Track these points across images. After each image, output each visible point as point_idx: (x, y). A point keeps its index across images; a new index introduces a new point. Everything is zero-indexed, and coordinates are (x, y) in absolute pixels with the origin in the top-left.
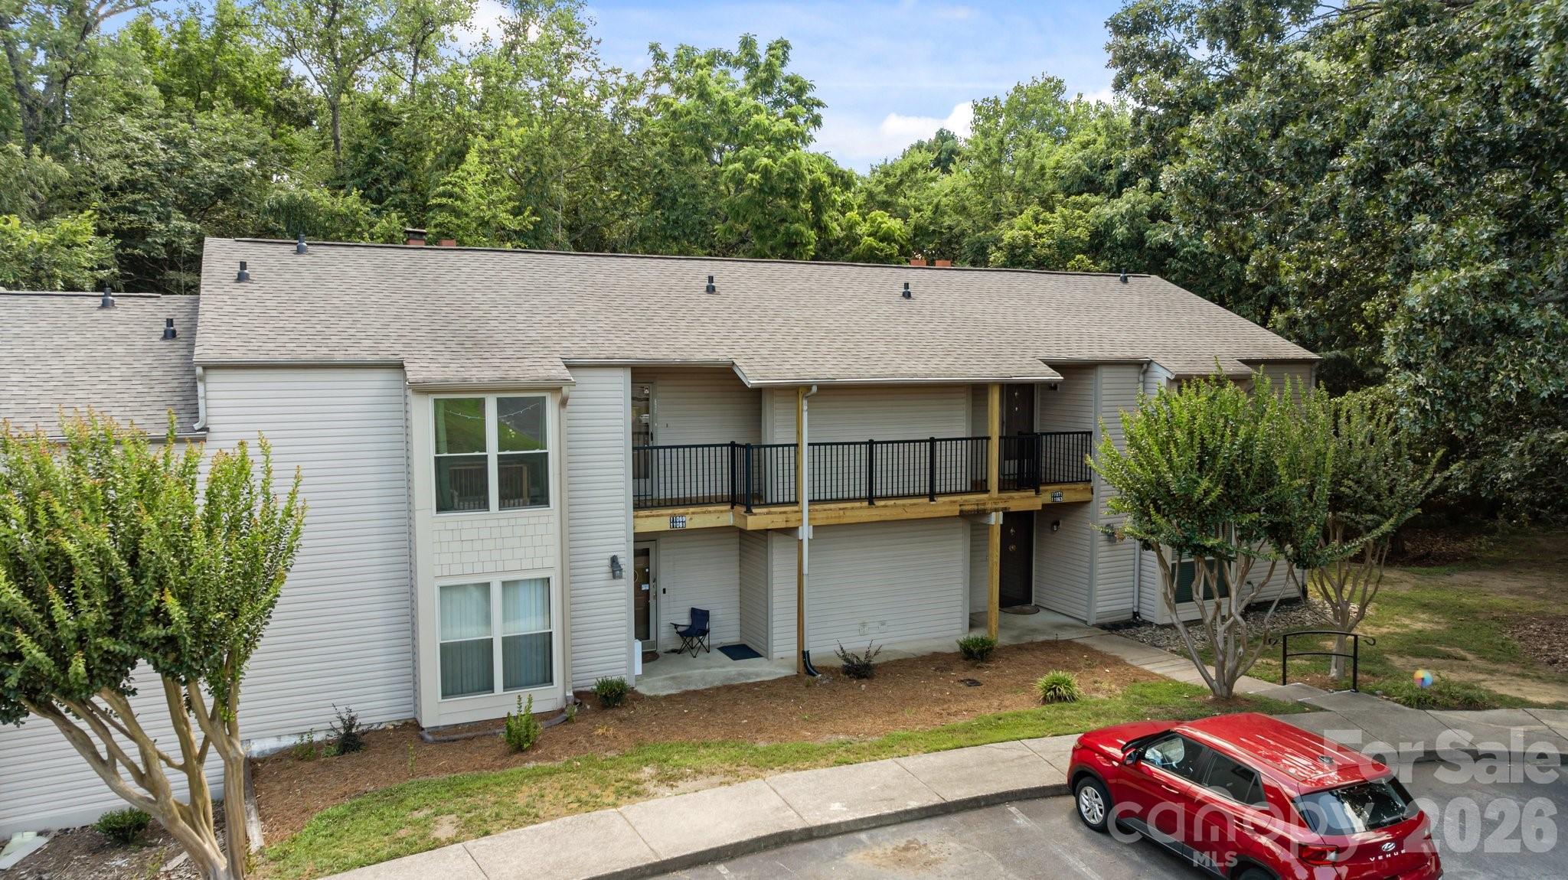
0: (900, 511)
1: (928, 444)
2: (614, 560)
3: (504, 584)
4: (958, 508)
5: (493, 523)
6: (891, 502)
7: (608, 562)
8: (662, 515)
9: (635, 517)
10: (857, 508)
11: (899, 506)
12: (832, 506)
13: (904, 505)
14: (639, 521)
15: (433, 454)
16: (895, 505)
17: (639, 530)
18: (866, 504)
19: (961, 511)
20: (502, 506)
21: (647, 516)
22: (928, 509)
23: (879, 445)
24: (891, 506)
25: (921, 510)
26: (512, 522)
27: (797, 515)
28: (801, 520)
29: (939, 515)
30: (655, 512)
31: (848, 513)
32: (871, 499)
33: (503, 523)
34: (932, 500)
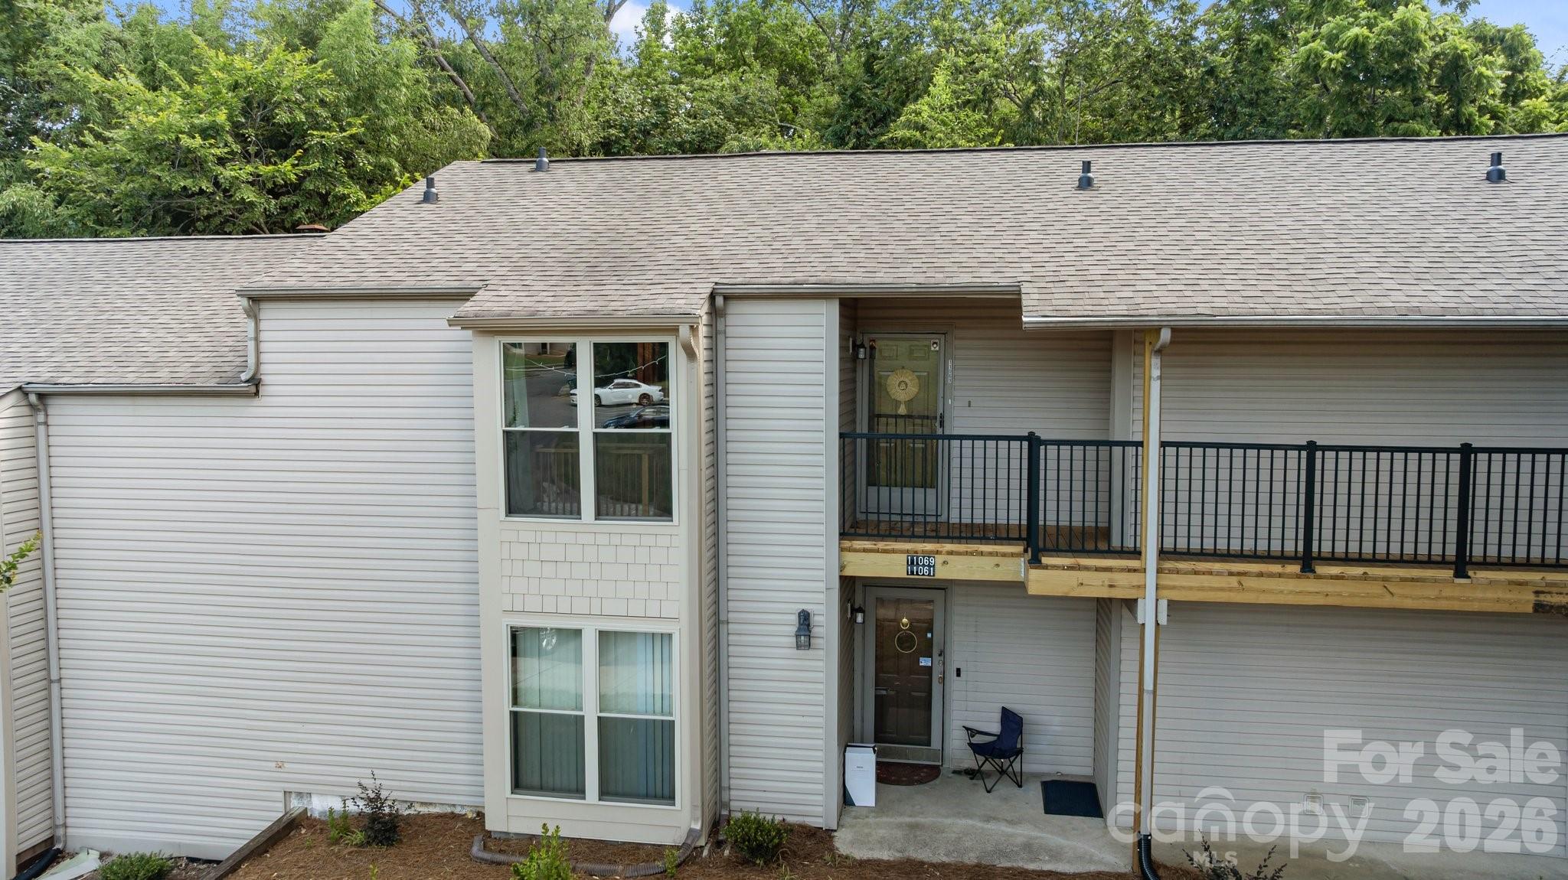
0: (1376, 589)
1: (1456, 458)
2: (805, 619)
3: (603, 635)
4: (1532, 597)
5: (588, 539)
6: (1358, 571)
7: (794, 619)
8: (894, 551)
9: (842, 550)
10: (1271, 575)
11: (1375, 579)
12: (1217, 566)
13: (1385, 579)
14: (849, 557)
15: (499, 426)
16: (1365, 577)
17: (848, 572)
18: (1295, 568)
19: (1539, 607)
20: (599, 514)
21: (865, 550)
22: (1448, 592)
23: (1330, 455)
24: (1354, 578)
25: (1431, 592)
26: (616, 540)
27: (1134, 578)
28: (1142, 587)
29: (1476, 607)
30: (881, 545)
31: (1249, 582)
32: (1308, 561)
33: (602, 539)
34: (1461, 573)
